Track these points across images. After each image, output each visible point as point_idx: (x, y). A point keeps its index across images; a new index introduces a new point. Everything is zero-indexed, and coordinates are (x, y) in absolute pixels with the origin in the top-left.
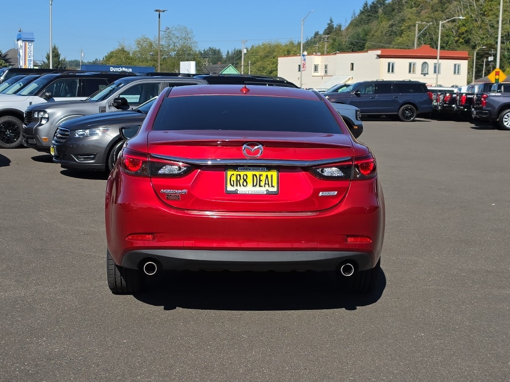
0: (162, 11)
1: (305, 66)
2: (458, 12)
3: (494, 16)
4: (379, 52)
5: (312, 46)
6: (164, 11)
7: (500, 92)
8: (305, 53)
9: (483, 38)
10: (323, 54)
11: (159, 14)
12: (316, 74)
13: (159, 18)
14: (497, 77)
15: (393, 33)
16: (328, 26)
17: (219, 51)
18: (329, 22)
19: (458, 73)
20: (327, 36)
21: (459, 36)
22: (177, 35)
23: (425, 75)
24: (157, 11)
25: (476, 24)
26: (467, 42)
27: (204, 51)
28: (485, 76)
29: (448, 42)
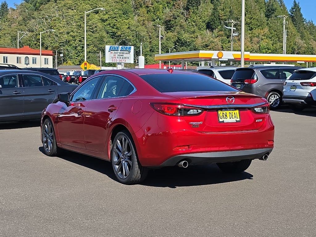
2: (35, 26)
3: (57, 30)
19: (47, 64)
21: (37, 41)
23: (27, 65)
25: (46, 34)
29: (30, 44)
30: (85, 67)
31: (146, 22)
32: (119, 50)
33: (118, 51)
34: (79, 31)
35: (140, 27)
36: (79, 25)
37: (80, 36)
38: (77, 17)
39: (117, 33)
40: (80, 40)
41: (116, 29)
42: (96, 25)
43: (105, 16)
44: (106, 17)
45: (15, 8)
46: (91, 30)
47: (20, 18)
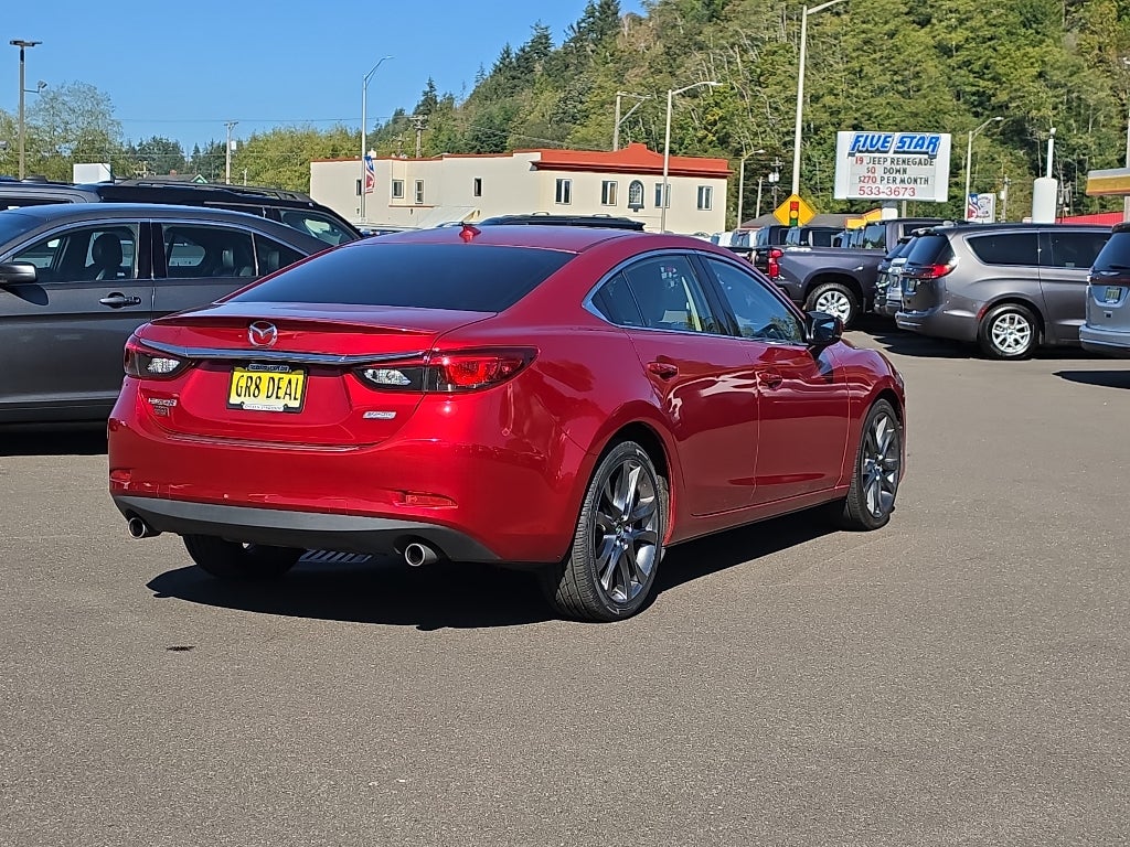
0: (27, 45)
1: (371, 183)
2: (704, 74)
3: (779, 88)
4: (537, 157)
5: (387, 141)
6: (33, 44)
7: (807, 245)
8: (373, 154)
9: (756, 134)
10: (412, 157)
11: (22, 52)
12: (397, 201)
13: (22, 59)
14: (794, 214)
15: (567, 118)
16: (423, 98)
17: (176, 147)
18: (428, 89)
19: (707, 207)
20: (420, 117)
21: (706, 129)
22: (73, 105)
23: (636, 211)
24: (15, 43)
25: (741, 104)
26: (723, 141)
27: (141, 144)
28: (760, 215)
29: (682, 139)
30: (791, 219)
31: (1111, 54)
32: (892, 151)
33: (886, 152)
34: (855, 92)
35: (1087, 72)
36: (858, 69)
37: (857, 110)
38: (851, 42)
39: (994, 95)
40: (856, 122)
41: (993, 79)
42: (918, 69)
43: (953, 35)
44: (956, 38)
45: (645, 15)
46: (901, 88)
47: (659, 48)
